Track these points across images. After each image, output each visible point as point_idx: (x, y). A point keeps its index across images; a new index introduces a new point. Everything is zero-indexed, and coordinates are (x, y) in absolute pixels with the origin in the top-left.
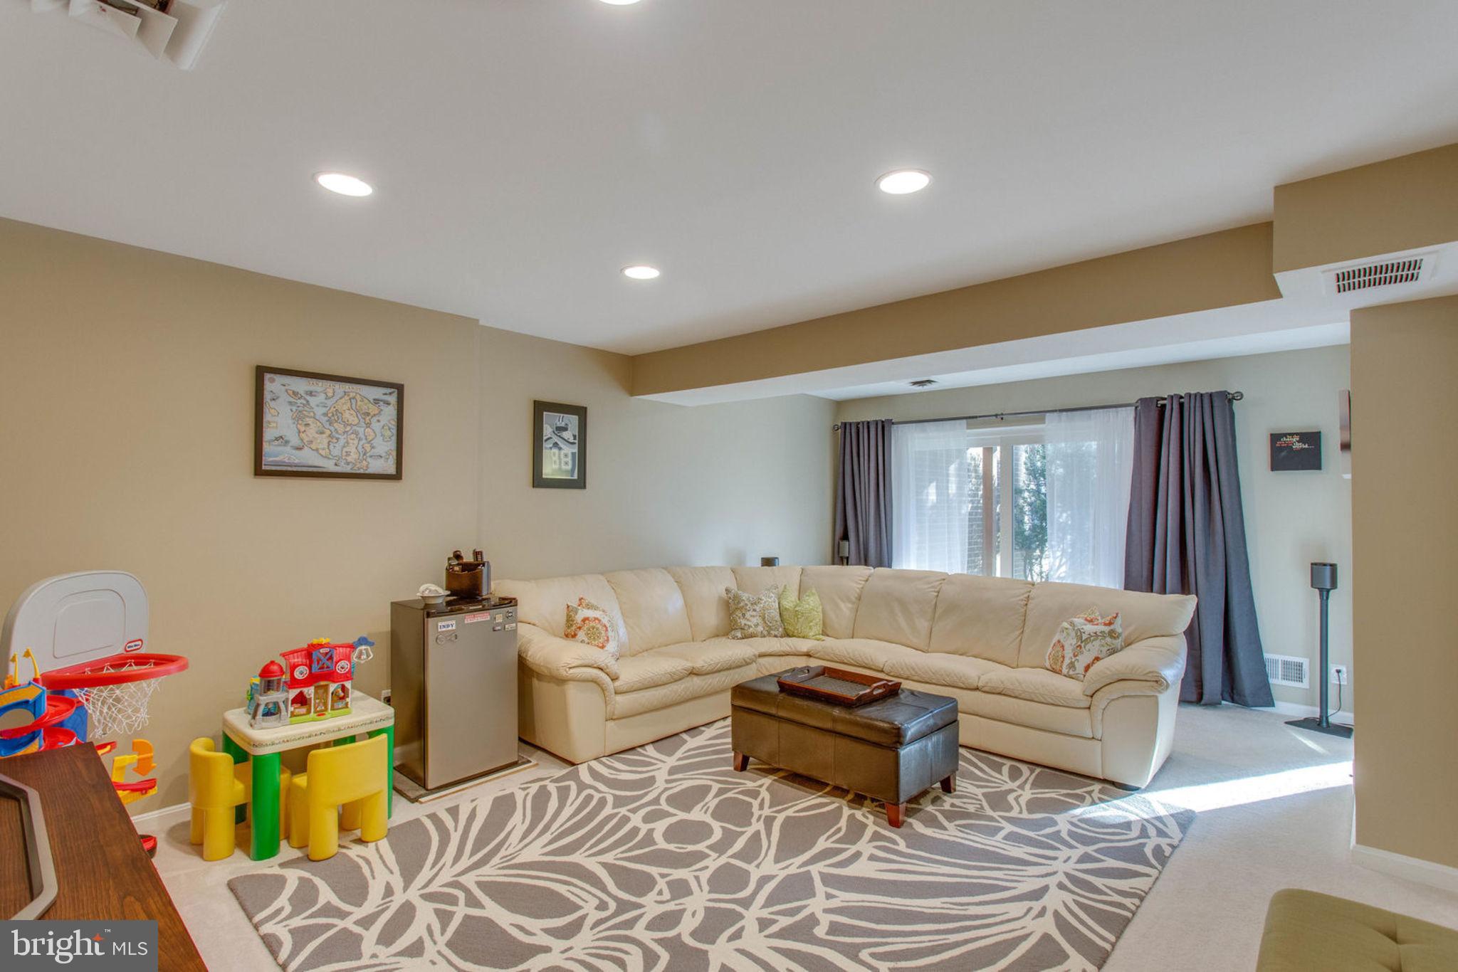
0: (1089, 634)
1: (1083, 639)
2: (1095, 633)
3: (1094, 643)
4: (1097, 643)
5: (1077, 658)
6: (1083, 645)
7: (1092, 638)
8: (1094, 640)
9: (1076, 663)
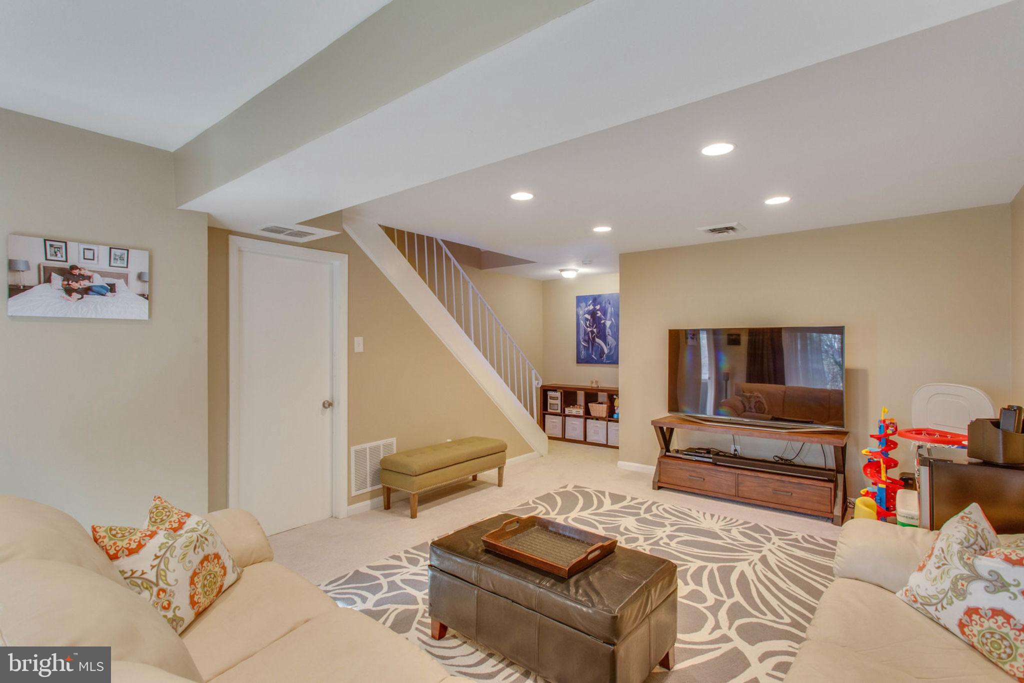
0: (153, 567)
1: (154, 580)
2: (157, 557)
3: (171, 567)
4: (173, 563)
5: (173, 606)
6: (162, 585)
7: (162, 566)
8: (166, 565)
9: (178, 613)
